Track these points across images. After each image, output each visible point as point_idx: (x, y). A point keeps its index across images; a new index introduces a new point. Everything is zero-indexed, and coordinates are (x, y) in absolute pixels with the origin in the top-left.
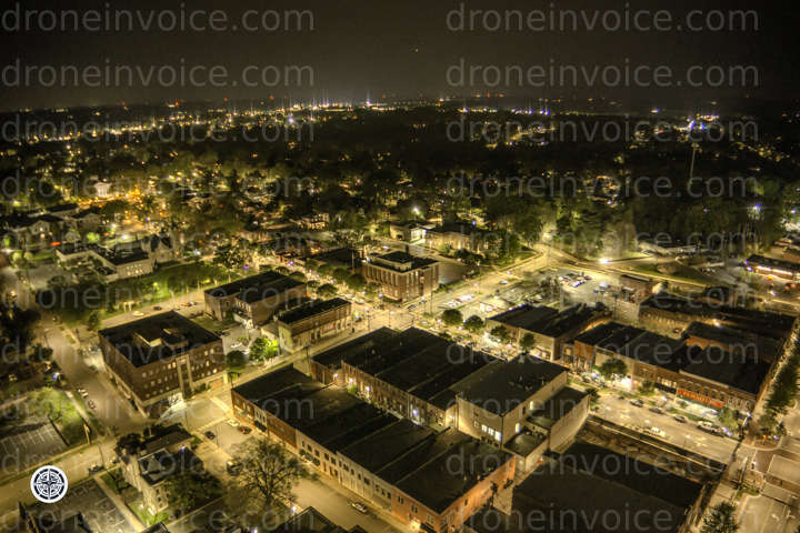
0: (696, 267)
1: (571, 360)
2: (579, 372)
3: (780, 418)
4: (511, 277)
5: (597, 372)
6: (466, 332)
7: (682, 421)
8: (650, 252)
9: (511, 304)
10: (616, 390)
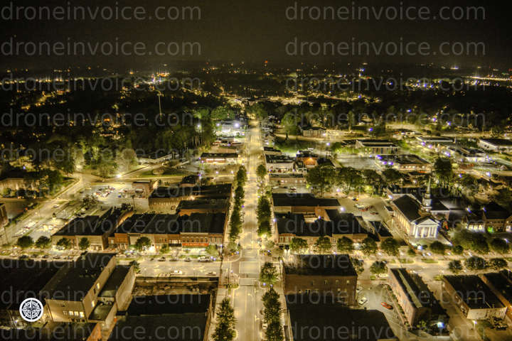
0: (174, 167)
1: (115, 246)
2: (122, 252)
3: (237, 241)
4: (61, 200)
5: (133, 248)
6: (38, 250)
7: (189, 261)
8: (146, 163)
9: (66, 220)
10: (147, 256)
